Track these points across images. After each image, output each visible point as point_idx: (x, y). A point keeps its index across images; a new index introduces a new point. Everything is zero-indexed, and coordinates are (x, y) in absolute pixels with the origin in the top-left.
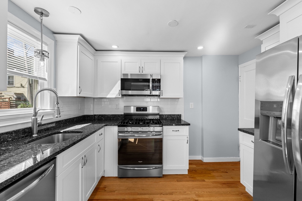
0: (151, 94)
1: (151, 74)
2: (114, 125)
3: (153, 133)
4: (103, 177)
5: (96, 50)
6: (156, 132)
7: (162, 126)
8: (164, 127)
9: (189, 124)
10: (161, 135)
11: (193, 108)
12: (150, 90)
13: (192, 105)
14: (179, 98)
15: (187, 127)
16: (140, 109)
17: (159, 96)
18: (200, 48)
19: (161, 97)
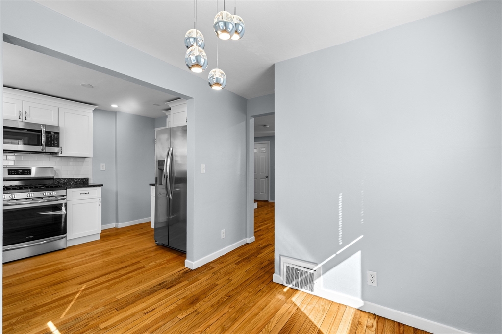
0: (44, 151)
3: (52, 198)
6: (57, 196)
7: (65, 189)
8: (68, 190)
9: (102, 185)
10: (64, 199)
11: (105, 169)
12: (43, 146)
13: (103, 166)
14: (85, 158)
15: (100, 189)
16: (17, 172)
17: (57, 153)
18: (114, 106)
19: (60, 155)
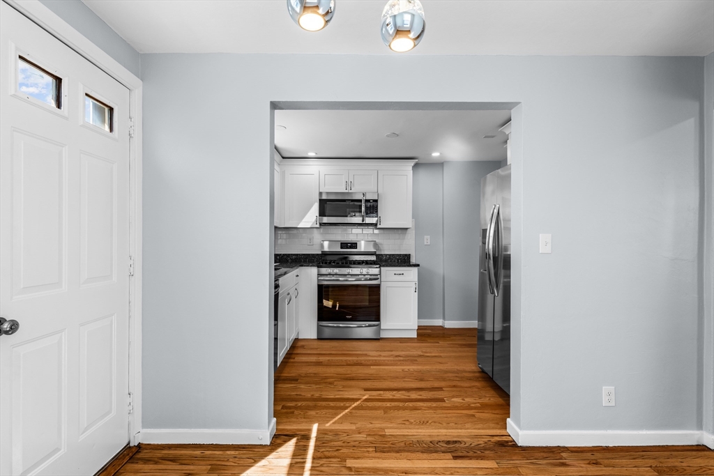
0: (364, 223)
1: (364, 191)
2: (311, 266)
3: (366, 277)
4: (297, 340)
5: (283, 158)
6: (371, 275)
7: (380, 267)
8: (382, 268)
9: (418, 265)
10: (378, 279)
11: (429, 243)
12: (363, 217)
13: (427, 240)
14: (407, 229)
15: (415, 270)
16: (347, 246)
17: (376, 225)
18: (436, 154)
19: (379, 226)
